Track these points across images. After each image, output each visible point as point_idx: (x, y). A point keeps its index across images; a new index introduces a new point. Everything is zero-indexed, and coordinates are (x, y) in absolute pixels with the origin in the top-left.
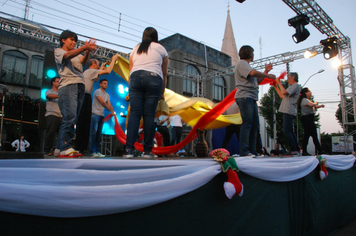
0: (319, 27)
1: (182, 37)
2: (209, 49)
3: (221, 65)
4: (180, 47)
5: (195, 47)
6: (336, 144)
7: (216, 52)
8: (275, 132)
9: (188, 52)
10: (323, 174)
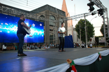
0: (97, 6)
1: (49, 6)
2: (58, 9)
3: (62, 15)
4: (48, 9)
5: (53, 9)
6: (100, 40)
7: (60, 10)
8: (80, 36)
9: (51, 11)
10: (100, 59)
